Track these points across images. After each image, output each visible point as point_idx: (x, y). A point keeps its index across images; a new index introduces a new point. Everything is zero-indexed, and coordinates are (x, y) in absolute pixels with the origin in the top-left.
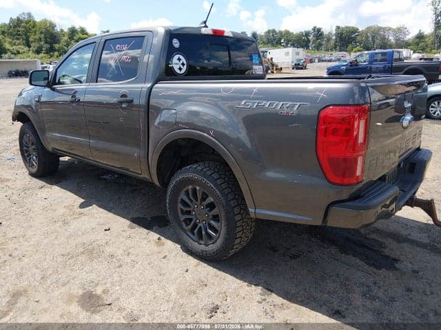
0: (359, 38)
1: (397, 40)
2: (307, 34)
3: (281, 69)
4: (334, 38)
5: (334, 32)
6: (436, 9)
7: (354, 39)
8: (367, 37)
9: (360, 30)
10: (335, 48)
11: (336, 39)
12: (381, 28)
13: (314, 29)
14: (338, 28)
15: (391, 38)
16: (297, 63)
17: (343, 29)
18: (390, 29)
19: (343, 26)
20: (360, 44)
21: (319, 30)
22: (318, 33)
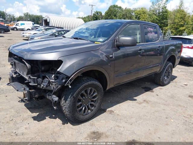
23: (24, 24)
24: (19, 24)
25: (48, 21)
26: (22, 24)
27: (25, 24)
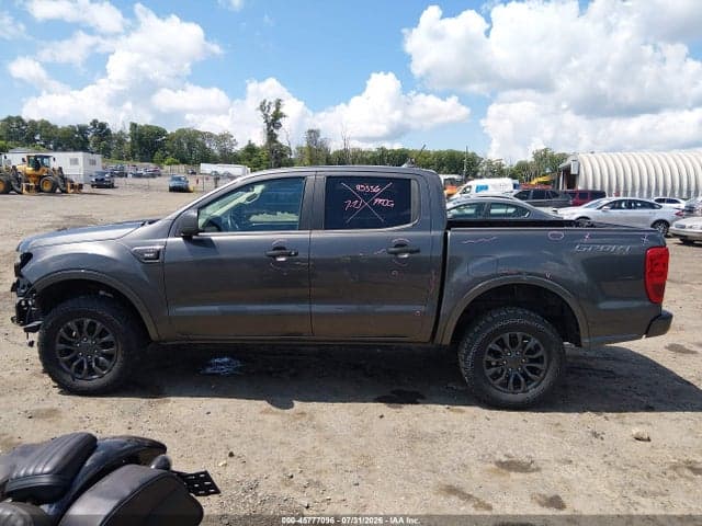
0: (168, 145)
1: (224, 151)
2: (83, 130)
3: (81, 186)
4: (129, 140)
5: (128, 131)
6: (266, 116)
7: (161, 145)
8: (180, 144)
9: (169, 132)
10: (133, 155)
11: (133, 141)
12: (199, 132)
13: (95, 122)
14: (134, 126)
15: (213, 148)
16: (99, 177)
17: (142, 128)
18: (211, 135)
19: (143, 124)
20: (172, 153)
21: (103, 126)
22: (102, 130)
23: (486, 188)
24: (470, 187)
25: (573, 172)
26: (479, 188)
27: (490, 187)
